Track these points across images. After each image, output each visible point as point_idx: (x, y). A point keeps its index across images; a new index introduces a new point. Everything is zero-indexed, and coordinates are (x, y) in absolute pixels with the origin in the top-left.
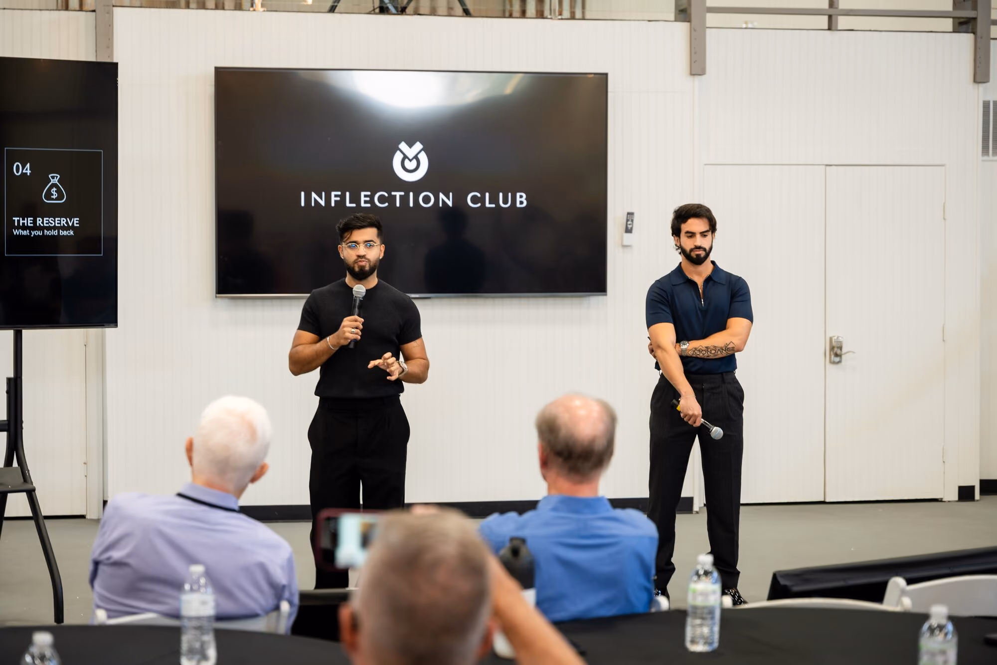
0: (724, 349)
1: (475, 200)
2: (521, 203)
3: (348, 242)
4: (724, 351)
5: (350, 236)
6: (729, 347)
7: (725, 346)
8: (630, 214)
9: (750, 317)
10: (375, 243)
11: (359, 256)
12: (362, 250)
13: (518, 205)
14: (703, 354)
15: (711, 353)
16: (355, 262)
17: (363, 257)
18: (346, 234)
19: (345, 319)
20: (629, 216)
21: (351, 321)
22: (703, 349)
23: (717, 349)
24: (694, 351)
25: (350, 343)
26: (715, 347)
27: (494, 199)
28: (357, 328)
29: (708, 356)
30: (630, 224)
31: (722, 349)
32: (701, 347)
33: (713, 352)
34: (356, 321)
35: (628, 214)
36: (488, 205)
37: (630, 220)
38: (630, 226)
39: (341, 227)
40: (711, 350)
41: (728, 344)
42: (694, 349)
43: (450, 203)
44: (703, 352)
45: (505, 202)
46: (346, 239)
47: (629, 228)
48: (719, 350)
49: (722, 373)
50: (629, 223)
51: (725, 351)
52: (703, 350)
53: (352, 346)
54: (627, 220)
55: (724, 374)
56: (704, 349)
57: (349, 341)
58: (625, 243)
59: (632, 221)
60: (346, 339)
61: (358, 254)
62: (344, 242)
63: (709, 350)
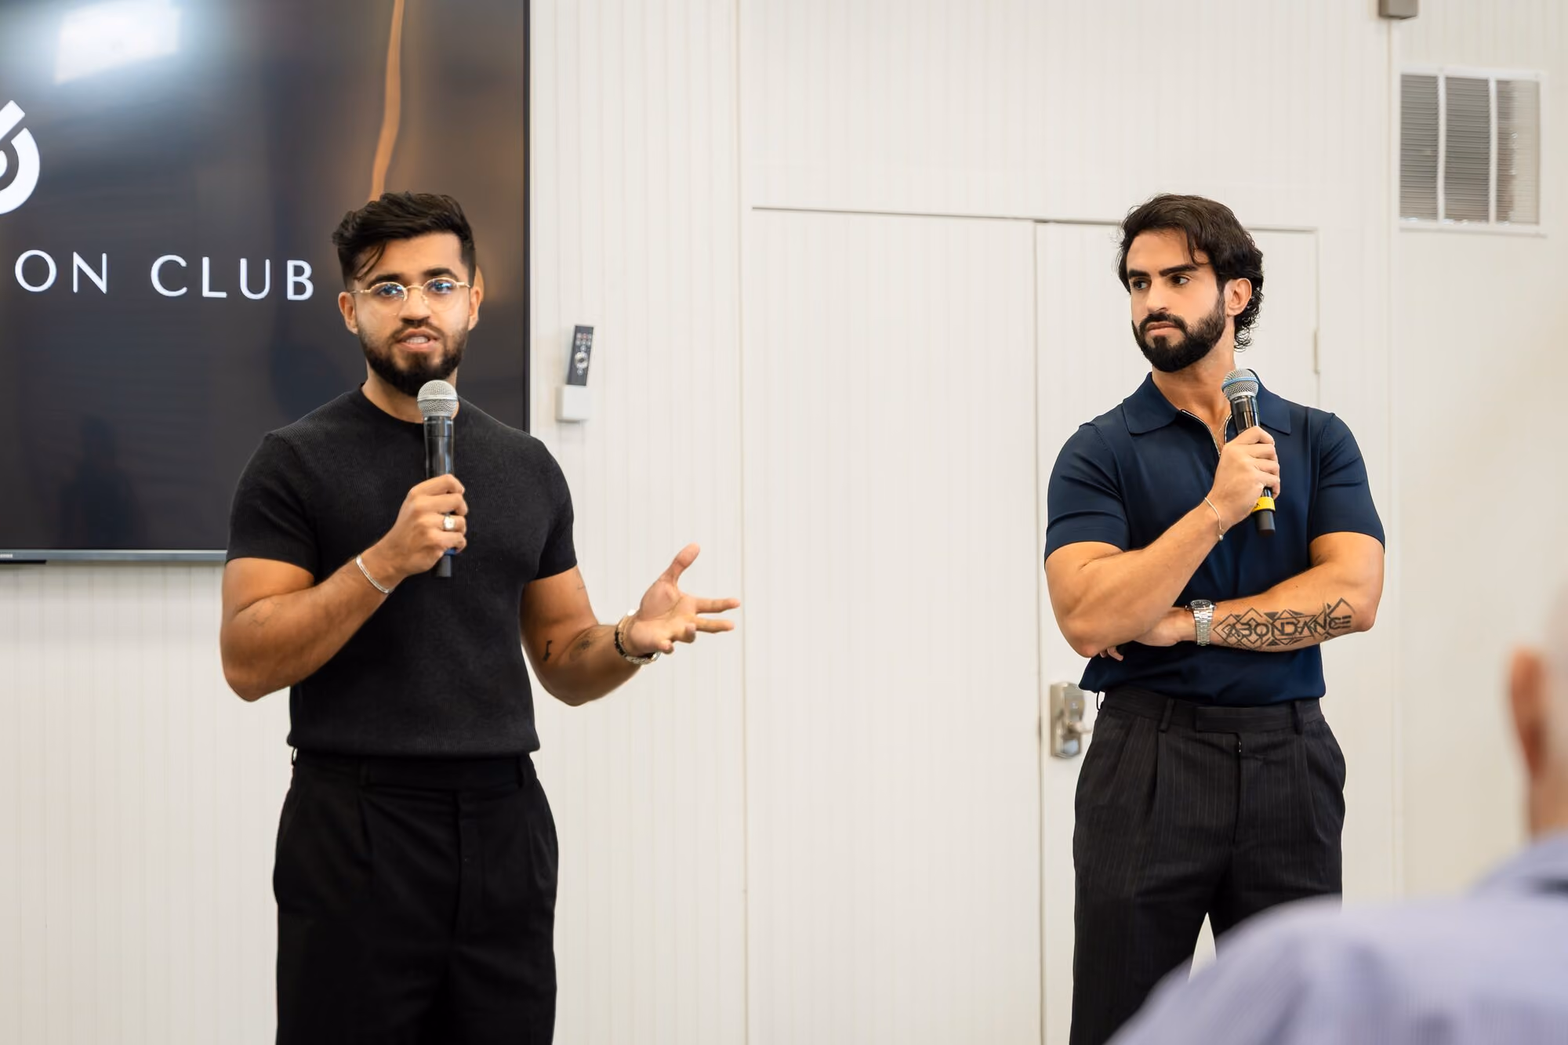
0: (1321, 620)
1: (170, 275)
2: (299, 288)
3: (373, 276)
4: (1319, 629)
5: (379, 259)
6: (1333, 615)
7: (1324, 611)
8: (583, 332)
9: (1372, 527)
10: (457, 280)
11: (409, 322)
12: (417, 303)
13: (291, 295)
14: (1261, 636)
15: (1282, 632)
16: (397, 338)
17: (422, 322)
18: (362, 258)
19: (415, 490)
20: (579, 336)
21: (435, 493)
22: (1259, 620)
23: (1302, 620)
24: (1233, 626)
25: (439, 563)
26: (1296, 615)
27: (224, 277)
28: (453, 513)
29: (1273, 643)
30: (582, 360)
31: (1316, 622)
32: (1252, 614)
33: (1289, 629)
34: (448, 492)
35: (579, 329)
36: (206, 292)
37: (583, 348)
38: (581, 366)
39: (346, 234)
40: (1282, 624)
41: (1333, 606)
42: (1232, 620)
43: (102, 285)
44: (1259, 630)
45: (255, 285)
46: (366, 269)
47: (580, 372)
48: (1306, 624)
49: (1291, 703)
50: (579, 356)
51: (1324, 627)
52: (1258, 624)
53: (447, 571)
54: (575, 349)
55: (1298, 704)
56: (1264, 619)
57: (441, 554)
58: (568, 413)
59: (588, 350)
60: (431, 548)
61: (404, 313)
62: (359, 279)
63: (1278, 624)
